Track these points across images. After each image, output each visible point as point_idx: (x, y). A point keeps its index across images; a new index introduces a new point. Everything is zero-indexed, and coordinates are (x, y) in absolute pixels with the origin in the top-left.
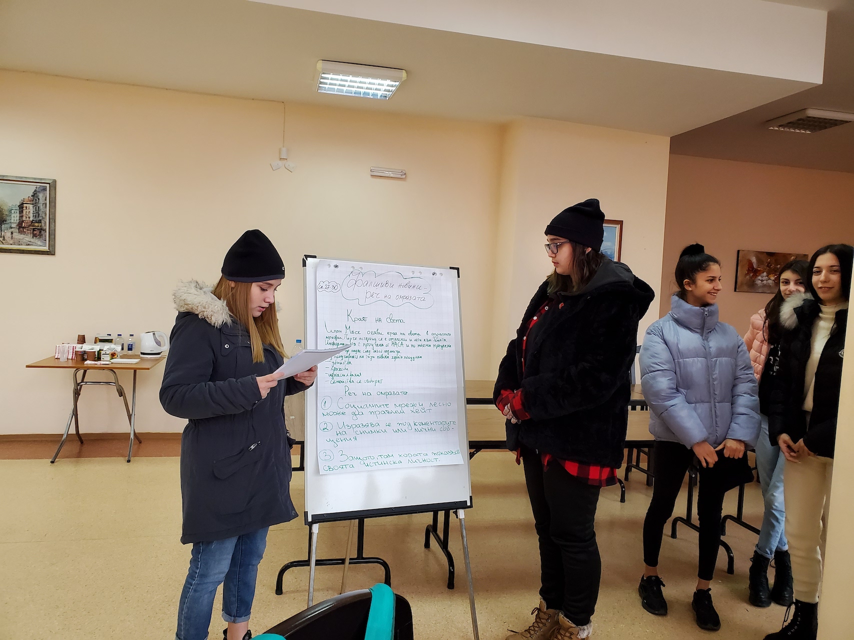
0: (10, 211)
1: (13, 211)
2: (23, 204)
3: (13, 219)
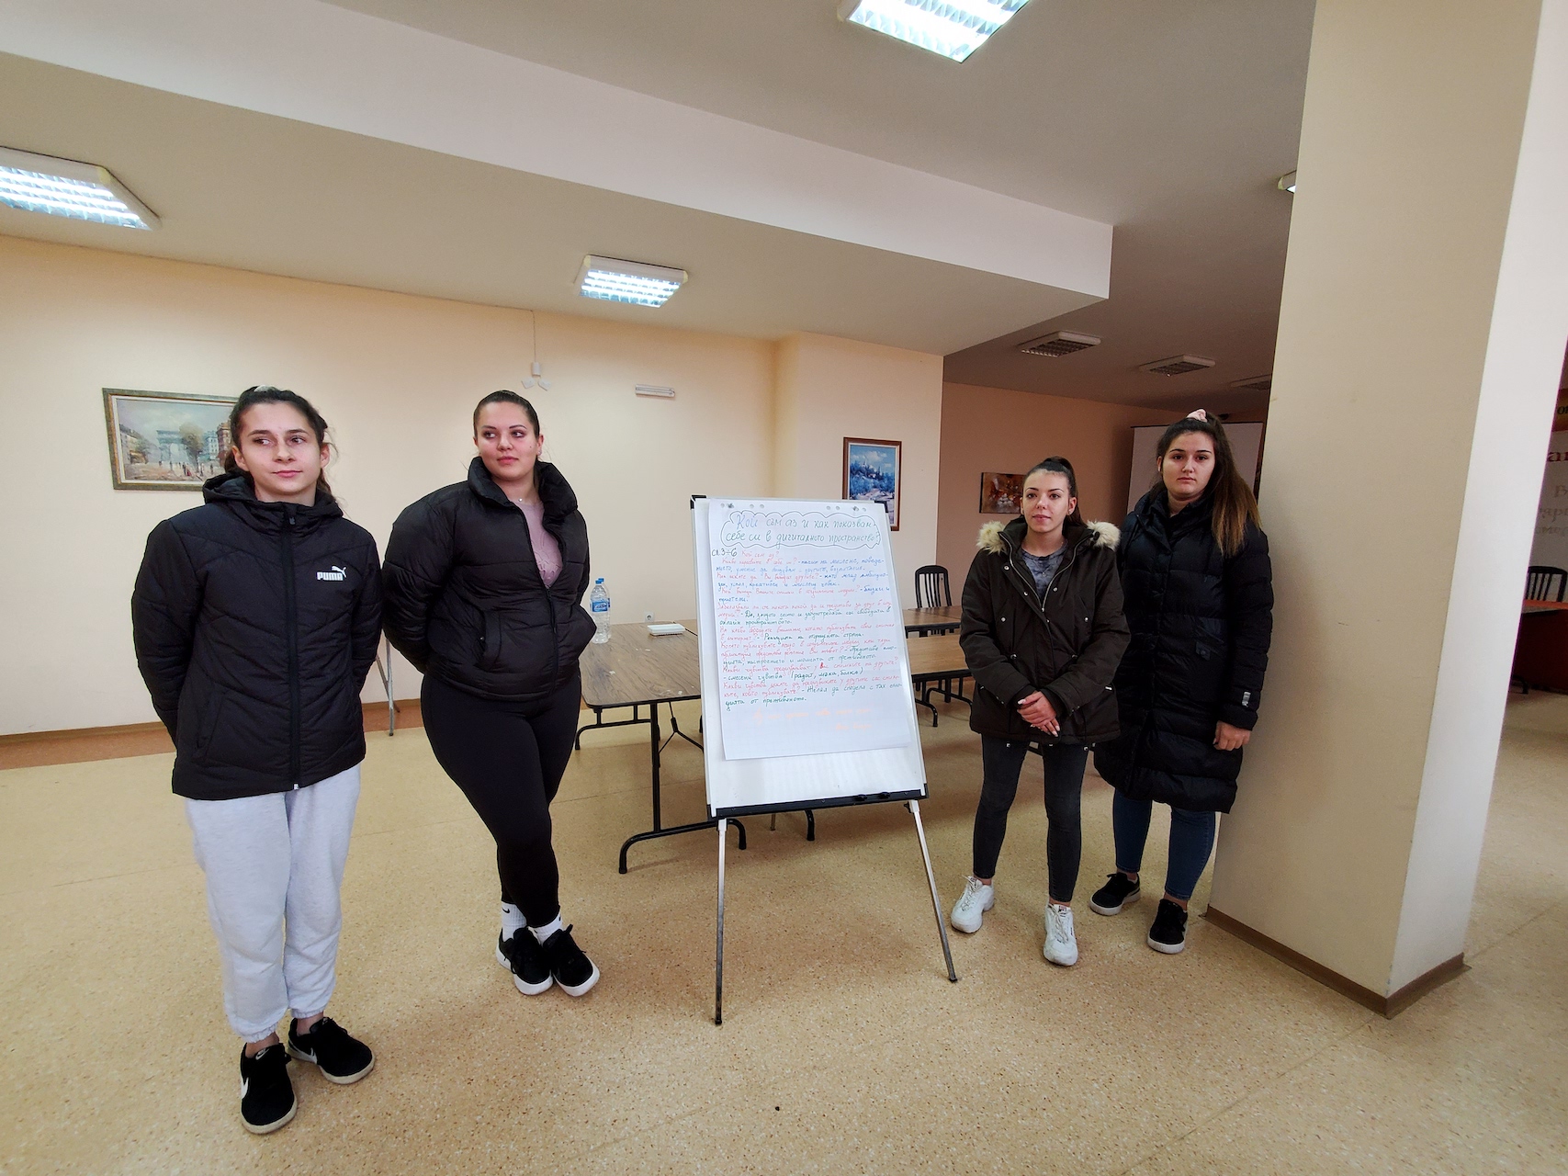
0: (207, 439)
1: (210, 439)
2: (222, 430)
3: (211, 449)
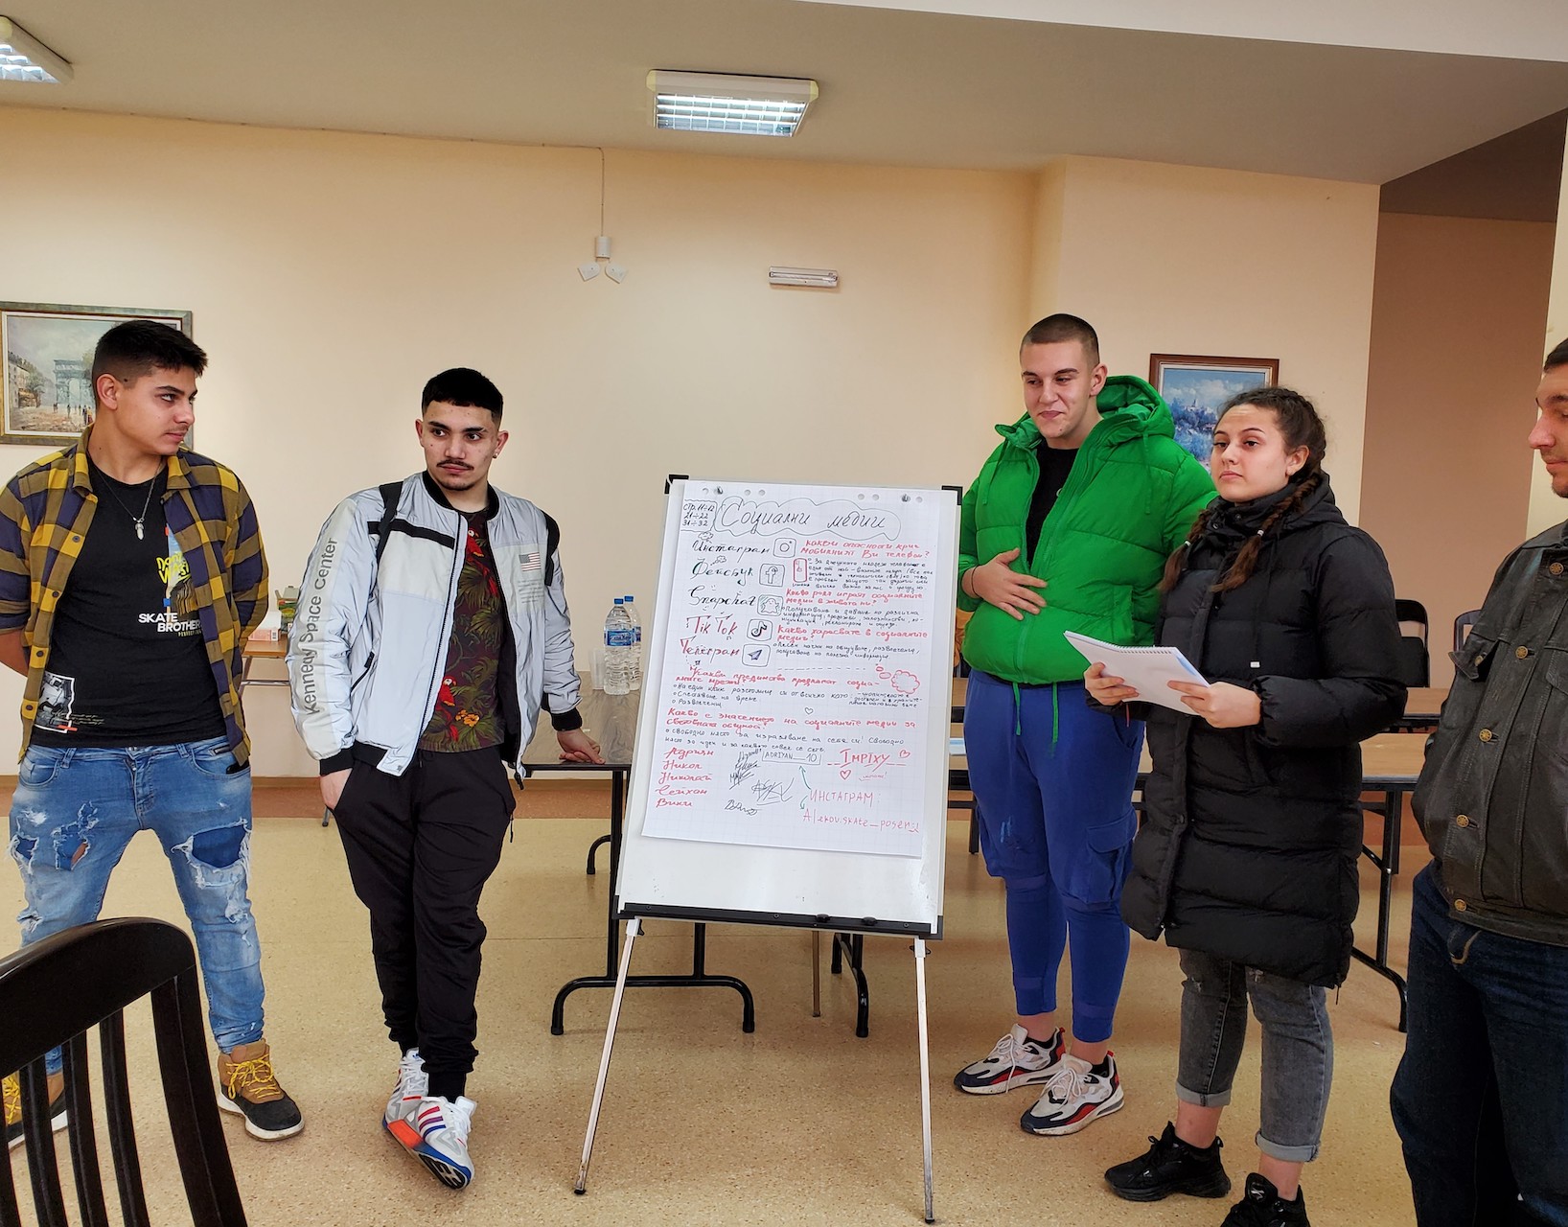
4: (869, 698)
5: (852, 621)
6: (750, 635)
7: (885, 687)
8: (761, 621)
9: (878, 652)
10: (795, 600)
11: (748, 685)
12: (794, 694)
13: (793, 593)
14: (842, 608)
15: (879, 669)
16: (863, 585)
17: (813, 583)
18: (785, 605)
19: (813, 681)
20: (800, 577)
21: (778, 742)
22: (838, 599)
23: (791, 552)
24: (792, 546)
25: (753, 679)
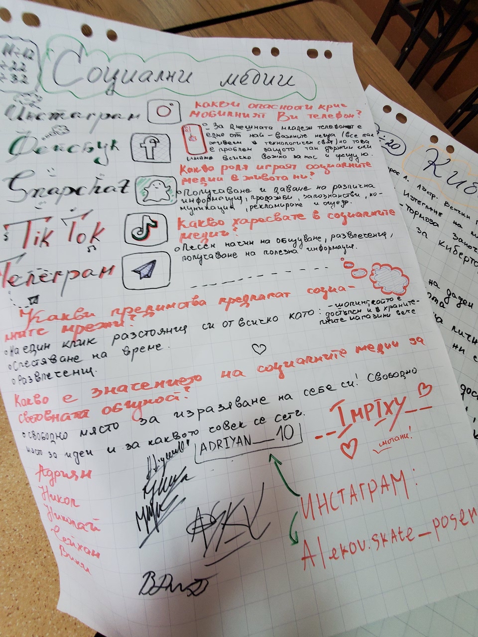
4: (347, 309)
5: (288, 201)
6: (130, 239)
7: (364, 291)
8: (145, 215)
9: (337, 242)
10: (195, 180)
11: (141, 323)
12: (227, 324)
13: (190, 170)
14: (269, 187)
15: (348, 265)
16: (290, 154)
17: (217, 155)
18: (181, 188)
19: (254, 297)
20: (196, 147)
21: (218, 418)
22: (259, 173)
23: (174, 116)
24: (175, 109)
25: (150, 312)
